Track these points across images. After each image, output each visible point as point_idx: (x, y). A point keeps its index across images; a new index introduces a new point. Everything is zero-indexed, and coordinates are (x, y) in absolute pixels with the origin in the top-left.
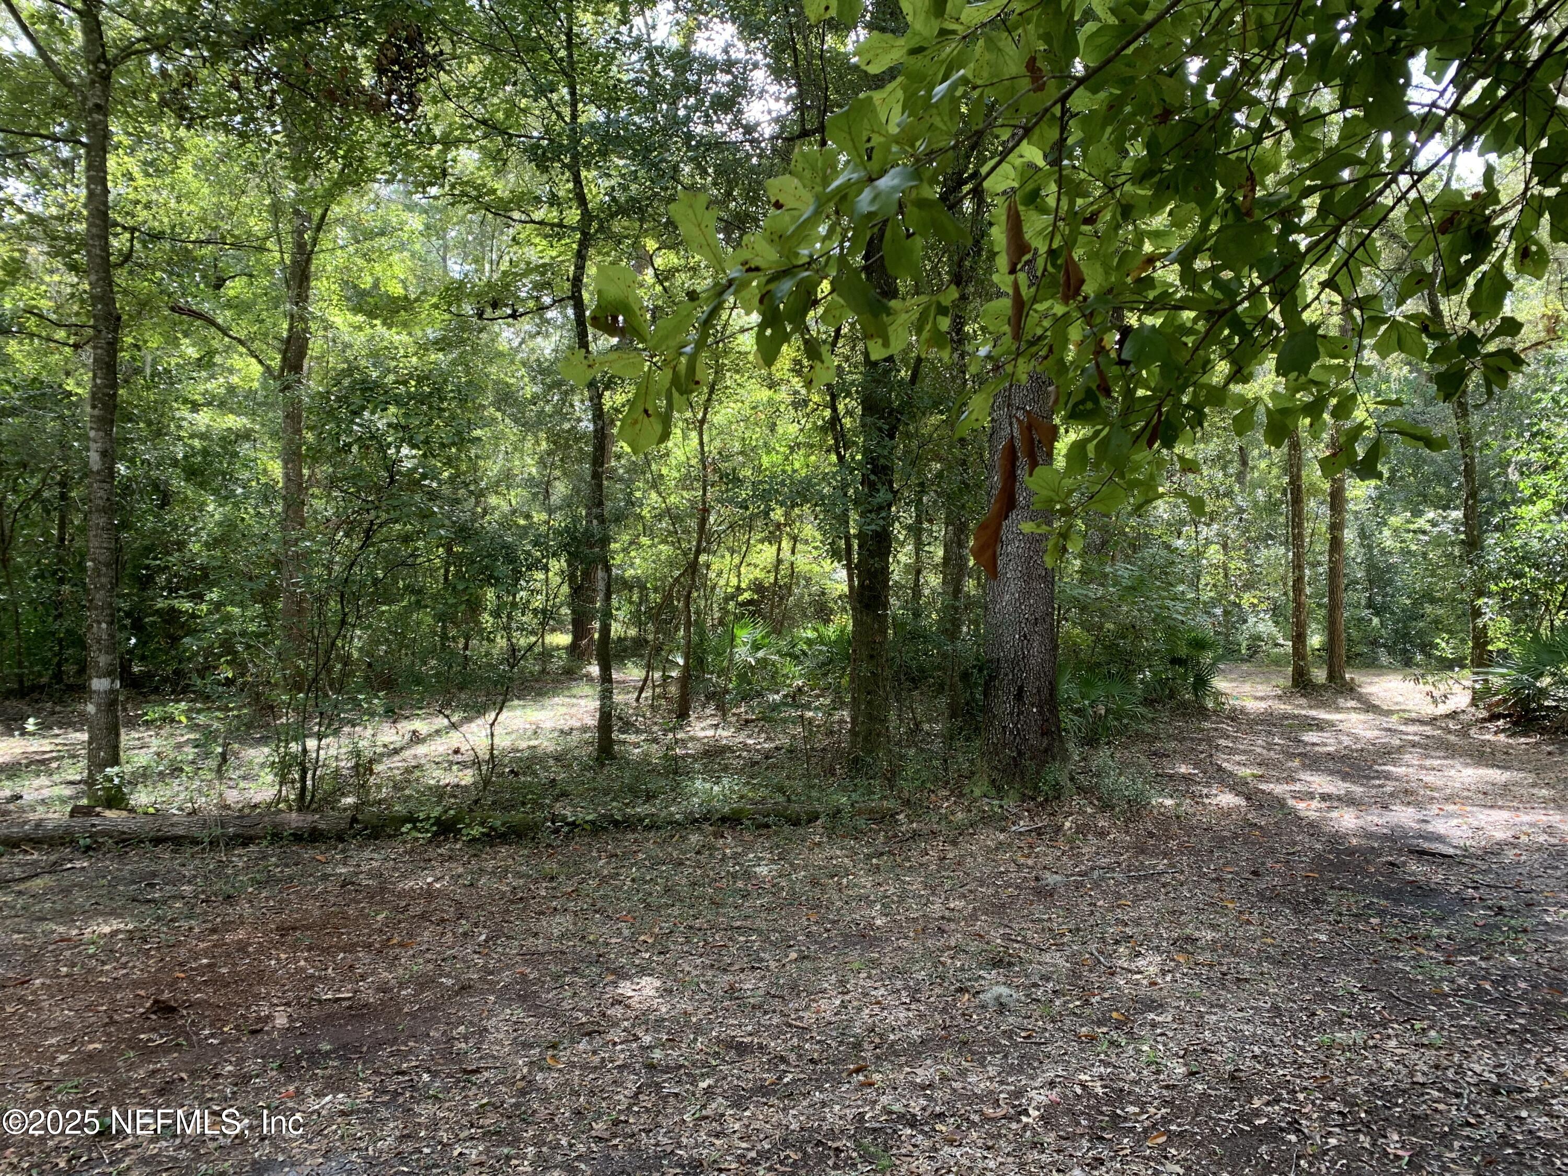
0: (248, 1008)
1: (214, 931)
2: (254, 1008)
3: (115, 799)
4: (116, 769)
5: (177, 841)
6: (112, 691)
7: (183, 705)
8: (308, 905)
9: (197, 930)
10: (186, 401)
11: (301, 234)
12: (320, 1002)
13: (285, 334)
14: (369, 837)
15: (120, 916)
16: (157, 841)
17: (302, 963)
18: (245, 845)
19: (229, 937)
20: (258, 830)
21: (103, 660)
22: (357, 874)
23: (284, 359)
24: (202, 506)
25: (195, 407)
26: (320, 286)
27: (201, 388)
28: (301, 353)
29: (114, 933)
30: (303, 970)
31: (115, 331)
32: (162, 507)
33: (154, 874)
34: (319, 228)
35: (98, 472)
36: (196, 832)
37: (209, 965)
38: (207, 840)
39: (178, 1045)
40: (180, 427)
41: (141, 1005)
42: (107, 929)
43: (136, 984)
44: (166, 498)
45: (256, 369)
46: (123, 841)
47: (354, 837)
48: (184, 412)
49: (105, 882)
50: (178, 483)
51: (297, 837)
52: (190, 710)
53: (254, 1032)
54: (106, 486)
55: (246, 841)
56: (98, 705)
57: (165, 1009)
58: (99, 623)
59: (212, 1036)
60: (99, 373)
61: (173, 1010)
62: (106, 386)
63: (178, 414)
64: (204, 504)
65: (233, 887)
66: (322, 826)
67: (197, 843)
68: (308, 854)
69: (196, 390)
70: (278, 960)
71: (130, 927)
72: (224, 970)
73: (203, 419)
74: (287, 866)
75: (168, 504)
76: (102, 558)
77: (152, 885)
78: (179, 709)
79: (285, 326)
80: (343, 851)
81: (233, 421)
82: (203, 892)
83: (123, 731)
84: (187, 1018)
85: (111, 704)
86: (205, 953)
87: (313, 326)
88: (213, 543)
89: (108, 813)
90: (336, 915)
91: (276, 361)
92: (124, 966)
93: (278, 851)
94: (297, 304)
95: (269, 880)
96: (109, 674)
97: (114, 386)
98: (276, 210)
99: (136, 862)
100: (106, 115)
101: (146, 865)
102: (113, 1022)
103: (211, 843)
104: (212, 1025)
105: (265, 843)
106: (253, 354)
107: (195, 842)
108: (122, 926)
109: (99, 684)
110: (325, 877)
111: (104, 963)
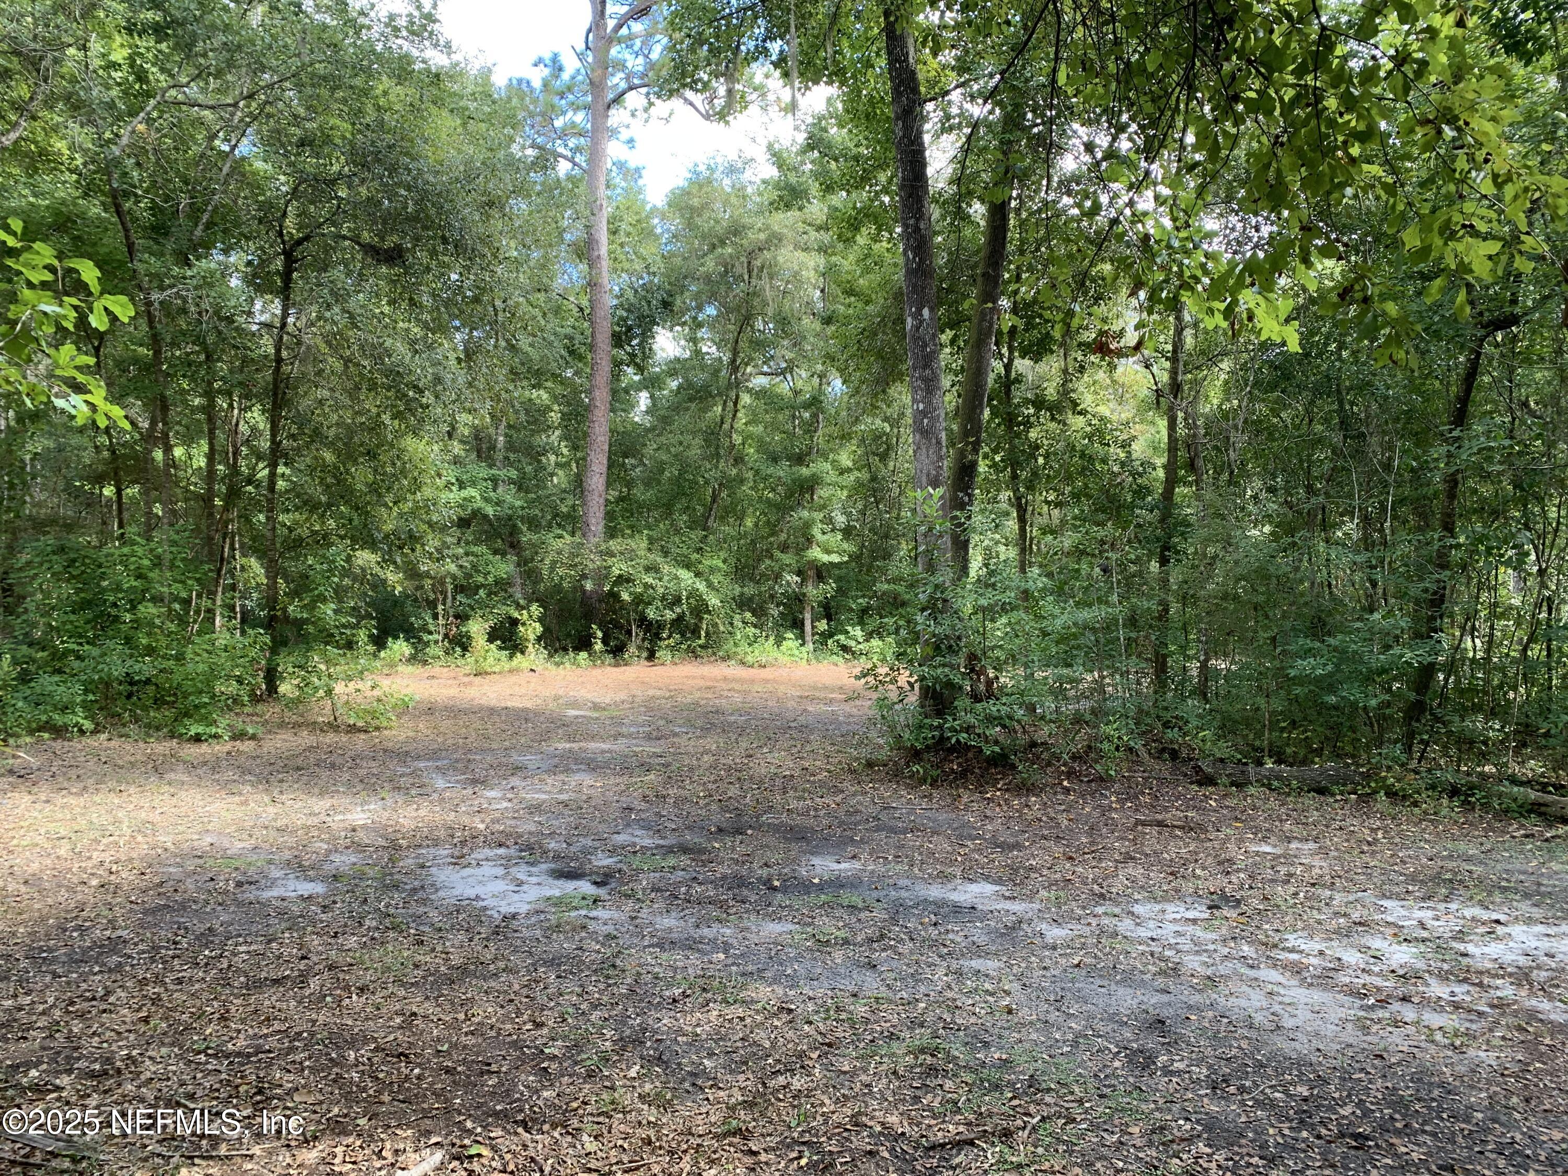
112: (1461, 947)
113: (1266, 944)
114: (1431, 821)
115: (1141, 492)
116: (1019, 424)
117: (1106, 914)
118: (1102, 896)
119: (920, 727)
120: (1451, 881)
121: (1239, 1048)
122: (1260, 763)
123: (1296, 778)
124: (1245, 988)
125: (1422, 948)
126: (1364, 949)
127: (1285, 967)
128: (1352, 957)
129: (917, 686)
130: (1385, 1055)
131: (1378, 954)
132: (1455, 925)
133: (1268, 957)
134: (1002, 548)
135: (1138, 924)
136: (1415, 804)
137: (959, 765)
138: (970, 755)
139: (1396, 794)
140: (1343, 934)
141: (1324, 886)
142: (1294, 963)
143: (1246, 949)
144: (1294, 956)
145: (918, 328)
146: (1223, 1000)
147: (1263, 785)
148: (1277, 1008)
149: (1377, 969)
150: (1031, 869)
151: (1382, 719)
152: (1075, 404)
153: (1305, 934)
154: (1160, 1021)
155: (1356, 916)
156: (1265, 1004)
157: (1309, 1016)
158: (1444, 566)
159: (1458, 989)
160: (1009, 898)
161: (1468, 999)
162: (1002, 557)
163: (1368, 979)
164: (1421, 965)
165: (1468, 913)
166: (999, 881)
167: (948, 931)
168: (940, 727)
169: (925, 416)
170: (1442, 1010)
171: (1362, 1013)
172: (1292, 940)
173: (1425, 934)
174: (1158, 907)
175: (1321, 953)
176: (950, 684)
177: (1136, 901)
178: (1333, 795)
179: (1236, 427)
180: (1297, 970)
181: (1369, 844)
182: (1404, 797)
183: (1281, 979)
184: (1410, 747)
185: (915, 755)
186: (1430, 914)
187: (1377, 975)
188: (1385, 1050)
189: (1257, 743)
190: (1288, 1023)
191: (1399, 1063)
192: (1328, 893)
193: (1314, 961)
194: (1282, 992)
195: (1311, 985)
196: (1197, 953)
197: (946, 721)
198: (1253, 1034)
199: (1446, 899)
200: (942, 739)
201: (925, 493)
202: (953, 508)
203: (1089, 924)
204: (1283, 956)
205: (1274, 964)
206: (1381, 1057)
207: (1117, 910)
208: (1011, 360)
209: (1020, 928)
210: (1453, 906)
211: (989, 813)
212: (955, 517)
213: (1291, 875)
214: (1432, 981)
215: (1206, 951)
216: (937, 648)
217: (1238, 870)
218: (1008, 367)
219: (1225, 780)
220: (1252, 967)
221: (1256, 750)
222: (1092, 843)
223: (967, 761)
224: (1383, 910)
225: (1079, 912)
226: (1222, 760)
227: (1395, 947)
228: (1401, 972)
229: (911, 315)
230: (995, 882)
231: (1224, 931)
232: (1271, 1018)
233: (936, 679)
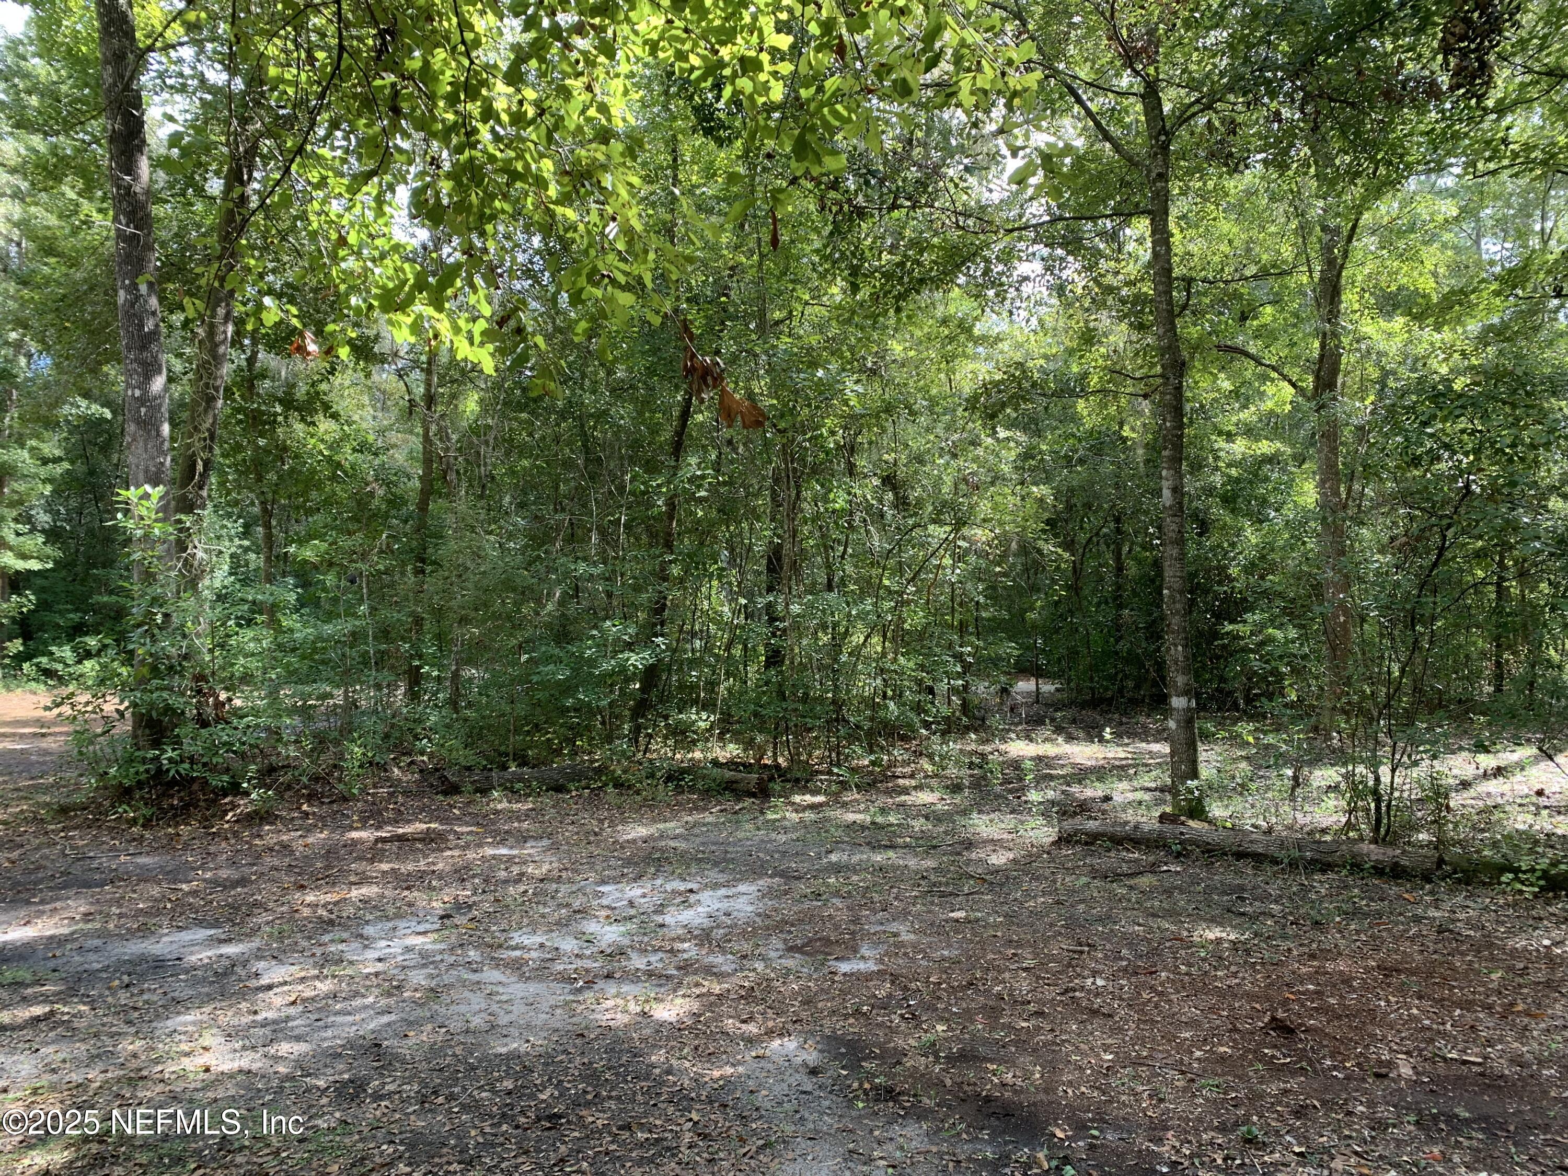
0: (1367, 1047)
1: (1313, 956)
2: (1373, 1049)
3: (1197, 811)
4: (1196, 782)
5: (1258, 858)
6: (1189, 709)
7: (1251, 726)
8: (1405, 946)
9: (1295, 953)
10: (1220, 433)
11: (1330, 250)
12: (1445, 1059)
13: (1316, 354)
14: (1459, 881)
15: (1220, 924)
16: (1240, 855)
17: (1415, 1011)
18: (1323, 871)
19: (1330, 966)
20: (1336, 857)
21: (1181, 680)
22: (1454, 921)
23: (1317, 378)
24: (1239, 531)
25: (1230, 437)
26: (1349, 299)
27: (1234, 419)
28: (1335, 370)
29: (1219, 941)
30: (1416, 1019)
31: (1181, 376)
32: (1200, 535)
33: (1242, 888)
34: (1350, 239)
35: (1170, 507)
36: (1273, 850)
37: (1316, 992)
38: (1286, 861)
39: (1302, 1068)
40: (1216, 458)
41: (1259, 1019)
42: (1211, 935)
43: (1251, 997)
44: (1204, 527)
45: (1288, 391)
46: (1209, 851)
47: (1443, 879)
48: (1221, 443)
49: (1199, 888)
50: (1217, 511)
51: (1379, 871)
52: (1256, 730)
53: (1378, 1076)
54: (1177, 520)
55: (1326, 867)
56: (1178, 722)
57: (1284, 1029)
58: (1176, 645)
59: (1335, 1068)
60: (1168, 417)
61: (1291, 1031)
62: (1174, 428)
63: (1216, 446)
64: (1242, 529)
65: (1319, 912)
66: (1405, 862)
67: (1277, 863)
68: (1393, 890)
69: (1230, 421)
70: (1388, 1001)
71: (1232, 937)
72: (1332, 1001)
73: (1240, 447)
74: (1372, 900)
75: (1207, 531)
76: (1176, 586)
77: (1243, 899)
78: (1245, 729)
79: (1317, 344)
80: (1432, 893)
81: (1265, 447)
82: (1291, 913)
83: (1201, 747)
84: (1305, 1042)
85: (1188, 722)
86: (1310, 978)
87: (1345, 341)
88: (1250, 568)
89: (1191, 823)
90: (1441, 964)
91: (1309, 382)
92: (1235, 976)
93: (1359, 882)
94: (1329, 321)
95: (1354, 913)
96: (1186, 693)
97: (1181, 426)
98: (1304, 231)
99: (1223, 875)
100: (1167, 181)
101: (1231, 879)
102: (1235, 1030)
103: (1290, 865)
104: (1332, 1057)
105: (1344, 872)
106: (1285, 377)
107: (1275, 861)
108: (1224, 935)
109: (1178, 702)
110: (1417, 919)
111: (1216, 969)
112: (659, 919)
113: (491, 946)
114: (649, 806)
115: (395, 502)
116: (265, 423)
117: (332, 941)
118: (331, 922)
119: (131, 761)
120: (659, 859)
121: (454, 1055)
122: (504, 768)
123: (536, 779)
124: (467, 994)
125: (629, 926)
126: (579, 935)
127: (506, 966)
128: (569, 945)
129: (128, 715)
130: (586, 1033)
131: (591, 937)
132: (657, 899)
133: (493, 958)
134: (252, 556)
135: (366, 947)
136: (638, 793)
137: (181, 799)
138: (195, 787)
139: (622, 785)
140: (560, 924)
141: (551, 880)
142: (516, 960)
143: (473, 954)
144: (517, 953)
145: (132, 305)
146: (443, 1010)
147: (506, 788)
148: (495, 1007)
149: (588, 952)
150: (256, 904)
151: (612, 716)
152: (326, 407)
153: (529, 929)
154: (376, 1045)
155: (576, 905)
156: (483, 1006)
157: (524, 1009)
158: (665, 579)
159: (653, 959)
160: (225, 941)
161: (660, 965)
162: (252, 566)
163: (579, 963)
164: (626, 942)
165: (669, 888)
166: (216, 924)
167: (142, 992)
168: (157, 758)
169: (143, 405)
170: (638, 979)
171: (572, 997)
172: (517, 938)
173: (633, 912)
174: (390, 925)
175: (542, 945)
176: (168, 709)
177: (367, 922)
178: (569, 791)
179: (487, 443)
180: (516, 966)
181: (596, 834)
182: (629, 787)
183: (503, 978)
184: (637, 742)
185: (124, 794)
186: (639, 892)
187: (589, 958)
188: (587, 1028)
189: (503, 748)
190: (503, 1020)
191: (597, 1038)
192: (554, 886)
193: (534, 954)
194: (501, 990)
195: (529, 978)
196: (424, 966)
197: (164, 751)
198: (470, 1039)
199: (654, 876)
200: (160, 772)
201: (140, 491)
202: (179, 510)
203: (313, 955)
204: (506, 954)
205: (497, 964)
206: (582, 1035)
207: (345, 935)
208: (254, 354)
209: (233, 973)
210: (659, 882)
211: (212, 849)
212: (180, 521)
213: (522, 874)
214: (634, 955)
215: (433, 963)
216: (154, 669)
217: (474, 876)
218: (251, 360)
219: (470, 788)
220: (476, 971)
221: (500, 755)
222: (328, 867)
223: (191, 793)
224: (599, 895)
225: (305, 943)
226: (468, 769)
227: (607, 928)
228: (609, 951)
229: (124, 287)
230: (211, 926)
231: (453, 939)
232: (488, 1018)
233: (152, 705)
